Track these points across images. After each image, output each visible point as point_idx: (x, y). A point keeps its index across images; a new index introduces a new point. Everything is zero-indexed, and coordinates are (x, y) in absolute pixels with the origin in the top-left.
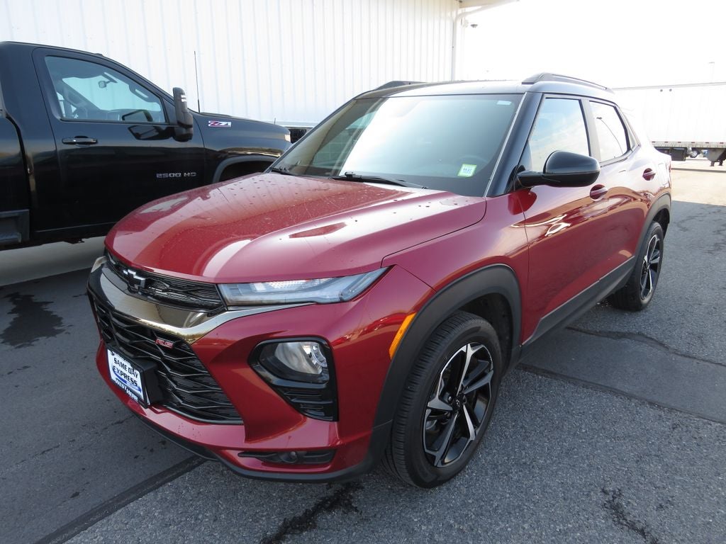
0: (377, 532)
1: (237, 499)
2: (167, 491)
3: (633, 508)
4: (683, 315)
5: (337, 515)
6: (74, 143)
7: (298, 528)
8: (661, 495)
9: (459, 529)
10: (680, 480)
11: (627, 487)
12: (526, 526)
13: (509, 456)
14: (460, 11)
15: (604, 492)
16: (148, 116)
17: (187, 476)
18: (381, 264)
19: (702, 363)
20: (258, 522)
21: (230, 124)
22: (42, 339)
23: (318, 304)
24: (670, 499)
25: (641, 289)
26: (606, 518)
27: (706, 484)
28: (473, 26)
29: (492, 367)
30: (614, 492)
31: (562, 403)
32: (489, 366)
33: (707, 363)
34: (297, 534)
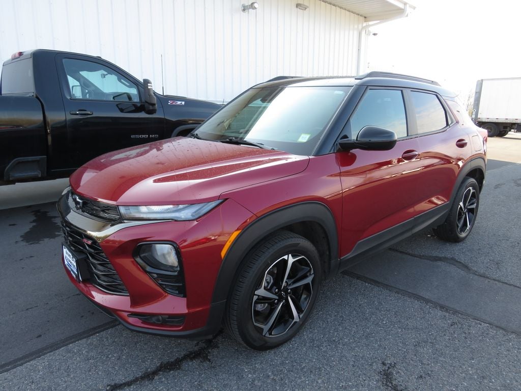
0: (219, 376)
1: (136, 347)
2: (94, 339)
3: (400, 376)
4: (491, 247)
5: (195, 363)
6: (77, 114)
7: (168, 369)
8: (424, 369)
9: (273, 379)
10: (442, 361)
11: (401, 362)
12: (320, 381)
13: (324, 335)
14: (365, 24)
15: (384, 364)
16: (129, 97)
17: (110, 331)
18: (218, 198)
19: (492, 281)
20: (144, 362)
21: (183, 103)
22: (46, 240)
23: (176, 221)
24: (430, 373)
25: (458, 226)
26: (377, 381)
27: (460, 365)
28: (374, 34)
29: (312, 272)
30: (391, 364)
31: (376, 302)
32: (310, 271)
33: (497, 282)
34: (167, 372)
